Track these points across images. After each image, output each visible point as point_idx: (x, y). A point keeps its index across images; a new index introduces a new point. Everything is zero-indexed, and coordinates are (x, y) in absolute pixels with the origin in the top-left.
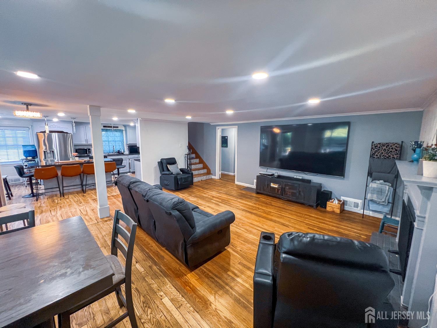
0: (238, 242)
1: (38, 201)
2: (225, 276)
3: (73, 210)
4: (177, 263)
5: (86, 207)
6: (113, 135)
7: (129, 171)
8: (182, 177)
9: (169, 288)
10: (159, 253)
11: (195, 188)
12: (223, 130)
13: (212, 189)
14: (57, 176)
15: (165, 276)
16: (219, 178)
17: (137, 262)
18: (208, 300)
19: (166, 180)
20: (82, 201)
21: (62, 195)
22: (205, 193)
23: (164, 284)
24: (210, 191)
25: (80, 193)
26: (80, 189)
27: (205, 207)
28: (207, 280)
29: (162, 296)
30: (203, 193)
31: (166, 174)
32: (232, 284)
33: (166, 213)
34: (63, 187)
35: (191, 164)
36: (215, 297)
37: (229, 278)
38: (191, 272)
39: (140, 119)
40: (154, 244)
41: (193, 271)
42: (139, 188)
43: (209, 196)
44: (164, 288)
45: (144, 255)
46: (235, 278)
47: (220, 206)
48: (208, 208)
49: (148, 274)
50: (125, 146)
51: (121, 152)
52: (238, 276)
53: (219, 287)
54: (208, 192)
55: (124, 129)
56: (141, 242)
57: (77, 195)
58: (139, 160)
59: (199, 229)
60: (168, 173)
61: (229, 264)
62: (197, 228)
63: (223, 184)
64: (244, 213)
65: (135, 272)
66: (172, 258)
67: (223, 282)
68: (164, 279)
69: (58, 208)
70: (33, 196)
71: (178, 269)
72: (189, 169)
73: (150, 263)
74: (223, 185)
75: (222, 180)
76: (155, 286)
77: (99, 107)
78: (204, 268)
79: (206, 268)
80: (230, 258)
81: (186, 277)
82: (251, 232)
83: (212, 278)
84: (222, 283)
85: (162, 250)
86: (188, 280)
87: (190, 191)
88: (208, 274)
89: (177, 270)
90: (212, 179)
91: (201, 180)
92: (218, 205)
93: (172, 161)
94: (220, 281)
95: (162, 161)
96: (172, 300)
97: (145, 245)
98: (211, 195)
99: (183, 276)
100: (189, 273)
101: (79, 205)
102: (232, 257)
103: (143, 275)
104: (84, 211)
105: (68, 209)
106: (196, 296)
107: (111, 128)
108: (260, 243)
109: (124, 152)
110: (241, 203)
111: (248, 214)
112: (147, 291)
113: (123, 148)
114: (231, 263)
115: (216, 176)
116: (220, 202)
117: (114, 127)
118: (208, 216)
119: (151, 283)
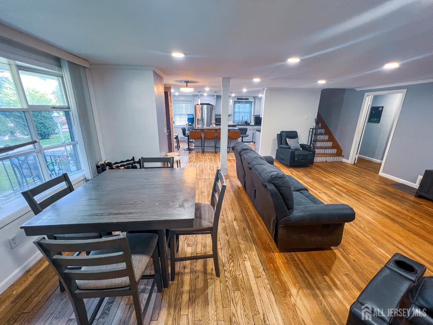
0: (355, 250)
1: (190, 154)
2: (320, 277)
3: (206, 165)
4: (269, 237)
5: (214, 164)
6: (244, 107)
7: (251, 141)
8: (301, 153)
9: (254, 255)
10: (256, 220)
11: (314, 169)
12: (375, 98)
13: (338, 175)
14: (201, 138)
15: (254, 243)
16: (353, 163)
17: (235, 220)
18: (289, 290)
19: (282, 154)
20: (213, 159)
21: (203, 152)
22: (325, 177)
23: (251, 249)
24: (333, 175)
25: (214, 153)
26: (214, 150)
27: (319, 193)
28: (295, 270)
29: (245, 258)
30: (323, 176)
31: (283, 148)
32: (326, 293)
33: (263, 184)
34: (204, 147)
35: (315, 141)
36: (298, 292)
37: (324, 283)
38: (280, 252)
39: (266, 89)
40: (253, 211)
41: (282, 252)
42: (247, 155)
43: (330, 181)
44: (250, 252)
45: (242, 217)
46: (333, 287)
47: (343, 197)
48: (324, 195)
49: (240, 234)
50: (252, 117)
51: (248, 123)
52: (338, 289)
53: (307, 285)
54: (330, 176)
55: (253, 101)
56: (244, 205)
57: (211, 154)
58: (259, 131)
59: (297, 213)
60: (285, 146)
61: (330, 268)
62: (295, 211)
63: (356, 171)
64: (380, 217)
65: (231, 227)
66: (265, 230)
67: (315, 283)
68: (252, 245)
69: (198, 161)
70: (189, 150)
71: (268, 242)
72: (312, 146)
73: (245, 226)
74: (357, 173)
75: (357, 166)
76: (243, 247)
77: (230, 78)
78: (296, 255)
79: (298, 258)
80: (334, 262)
81: (273, 254)
82: (382, 246)
83: (302, 271)
84: (313, 284)
85: (258, 219)
86: (274, 258)
87: (306, 171)
88: (298, 264)
89: (266, 243)
90: (341, 162)
91: (326, 161)
92: (340, 195)
93: (293, 135)
94: (311, 280)
95: (282, 135)
96: (253, 267)
97: (245, 208)
98: (334, 180)
99: (270, 251)
100: (277, 252)
101: (210, 162)
102: (336, 262)
103: (236, 232)
104: (212, 167)
105: (204, 163)
106: (277, 278)
107: (242, 100)
108: (385, 266)
109: (251, 122)
110: (380, 202)
111: (388, 221)
112: (235, 247)
113: (250, 119)
114: (334, 268)
115: (348, 159)
116: (344, 193)
117: (245, 99)
118: (317, 202)
119: (240, 242)
